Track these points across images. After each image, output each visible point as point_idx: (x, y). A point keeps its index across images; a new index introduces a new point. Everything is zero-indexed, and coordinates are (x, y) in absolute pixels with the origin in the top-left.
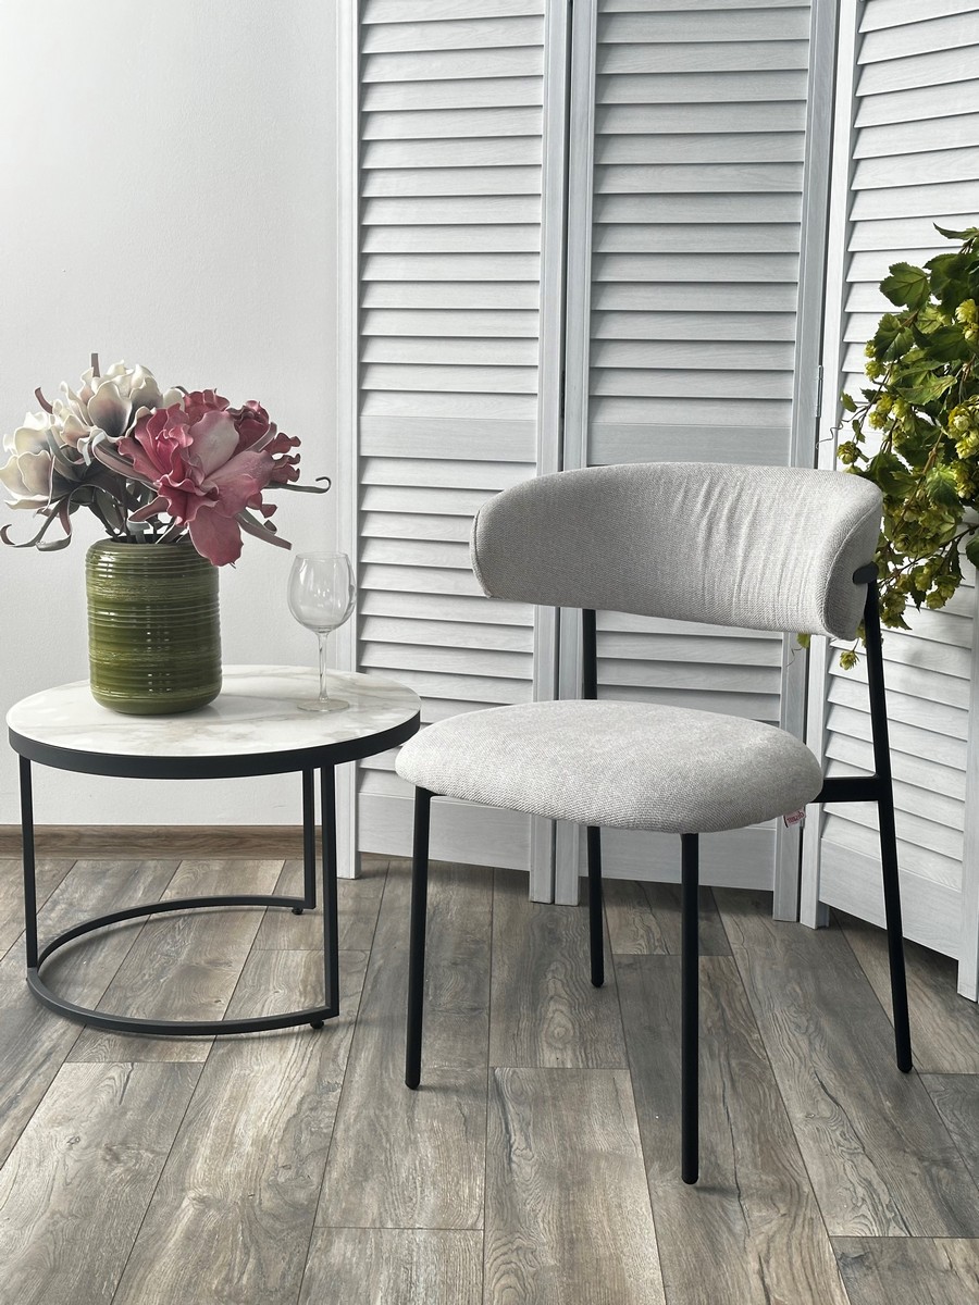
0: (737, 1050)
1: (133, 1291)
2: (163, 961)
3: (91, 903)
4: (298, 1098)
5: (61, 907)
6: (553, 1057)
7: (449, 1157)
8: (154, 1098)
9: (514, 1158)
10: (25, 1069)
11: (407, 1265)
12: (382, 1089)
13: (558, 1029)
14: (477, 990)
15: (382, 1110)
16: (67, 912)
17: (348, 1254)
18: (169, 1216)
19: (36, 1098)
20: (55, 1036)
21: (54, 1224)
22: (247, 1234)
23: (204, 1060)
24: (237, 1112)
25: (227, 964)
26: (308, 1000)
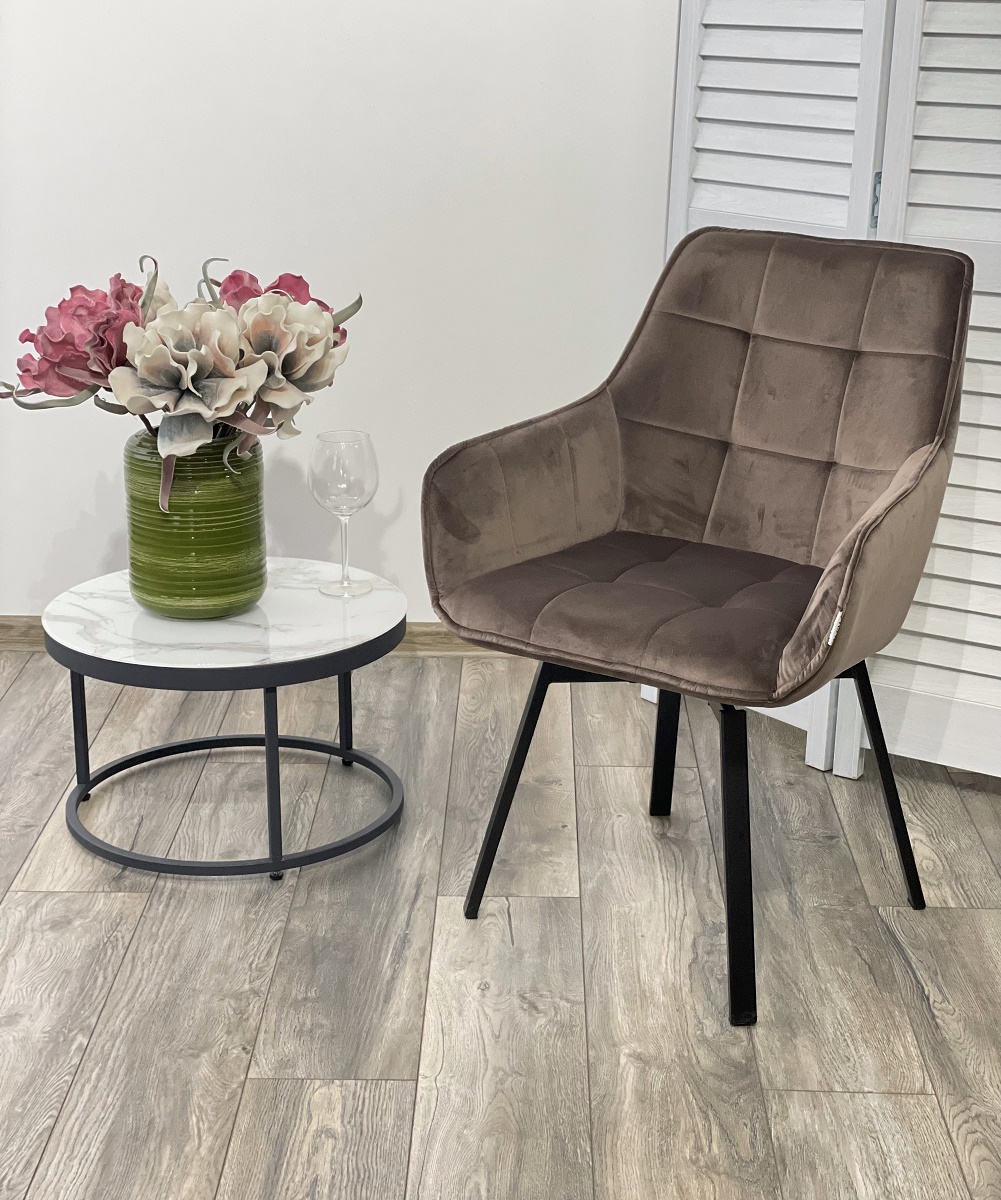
1: (609, 1160)
2: (490, 778)
3: (389, 709)
4: (689, 940)
6: (932, 895)
7: (869, 1011)
8: (544, 938)
9: (936, 1013)
10: (401, 901)
11: (869, 1133)
13: (925, 861)
14: (824, 814)
17: (808, 1121)
18: (615, 1077)
19: (427, 936)
20: (416, 864)
21: (502, 1082)
22: (698, 1096)
23: (577, 895)
24: (634, 956)
25: (557, 782)
26: (655, 826)
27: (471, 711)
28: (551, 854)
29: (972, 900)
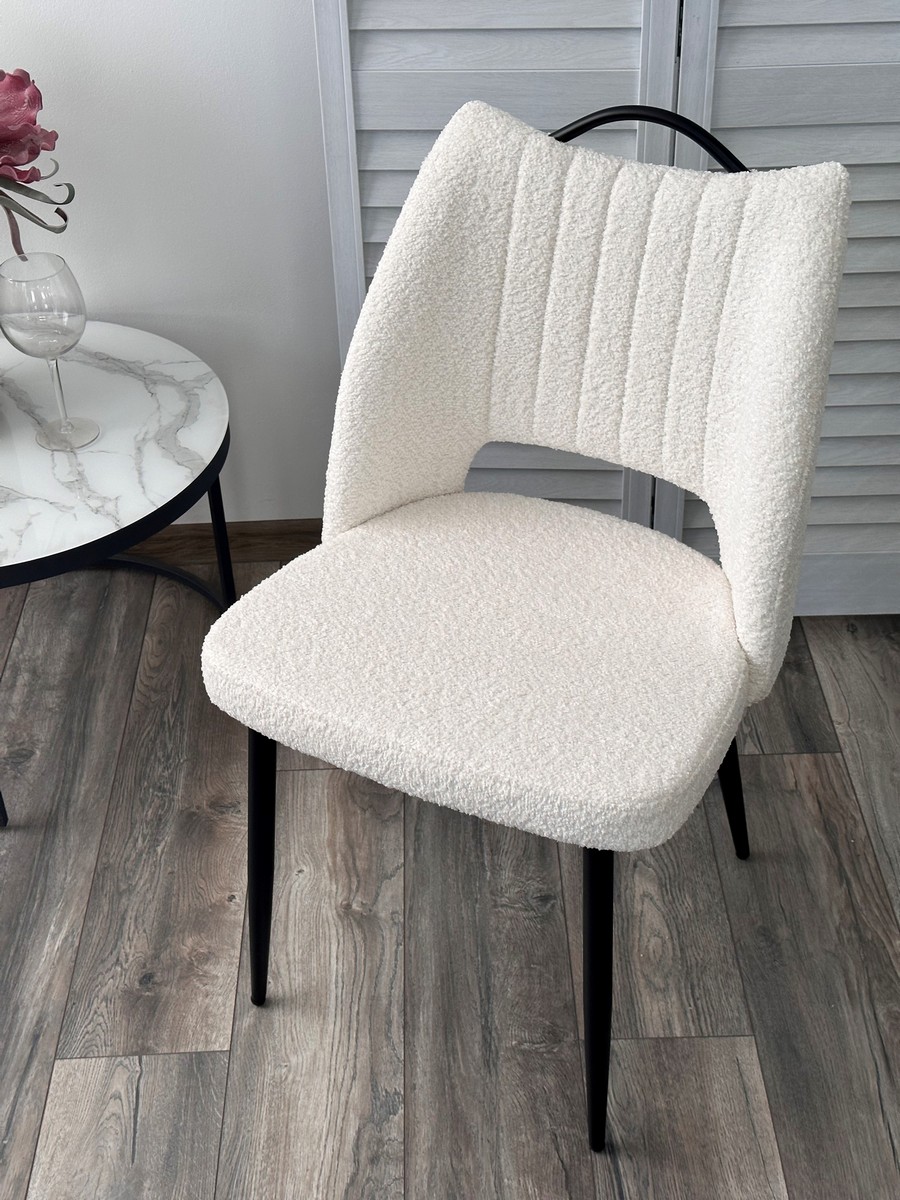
0: (880, 981)
3: (58, 670)
4: (351, 1134)
5: (24, 678)
6: (655, 1013)
8: (174, 1144)
10: (9, 1075)
12: (455, 1107)
13: (654, 940)
15: (460, 1158)
16: (31, 692)
19: (27, 1151)
23: (227, 1048)
24: (280, 1175)
25: (234, 806)
26: (340, 891)
27: (156, 669)
28: (206, 958)
29: (702, 1018)
